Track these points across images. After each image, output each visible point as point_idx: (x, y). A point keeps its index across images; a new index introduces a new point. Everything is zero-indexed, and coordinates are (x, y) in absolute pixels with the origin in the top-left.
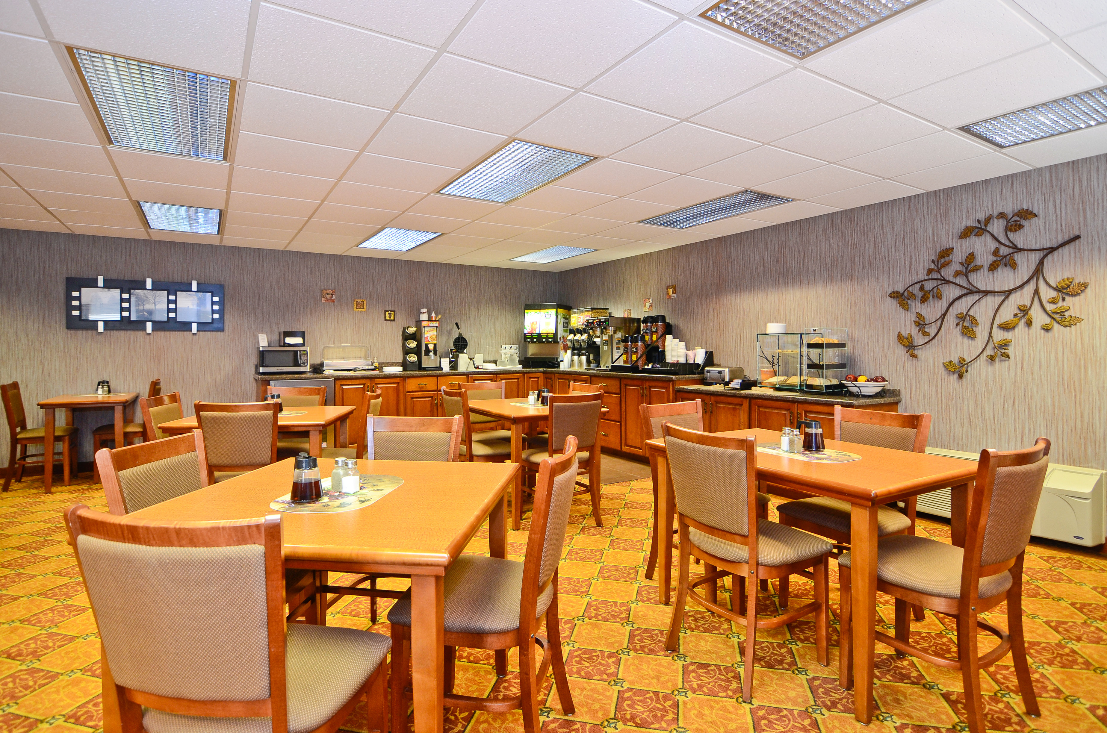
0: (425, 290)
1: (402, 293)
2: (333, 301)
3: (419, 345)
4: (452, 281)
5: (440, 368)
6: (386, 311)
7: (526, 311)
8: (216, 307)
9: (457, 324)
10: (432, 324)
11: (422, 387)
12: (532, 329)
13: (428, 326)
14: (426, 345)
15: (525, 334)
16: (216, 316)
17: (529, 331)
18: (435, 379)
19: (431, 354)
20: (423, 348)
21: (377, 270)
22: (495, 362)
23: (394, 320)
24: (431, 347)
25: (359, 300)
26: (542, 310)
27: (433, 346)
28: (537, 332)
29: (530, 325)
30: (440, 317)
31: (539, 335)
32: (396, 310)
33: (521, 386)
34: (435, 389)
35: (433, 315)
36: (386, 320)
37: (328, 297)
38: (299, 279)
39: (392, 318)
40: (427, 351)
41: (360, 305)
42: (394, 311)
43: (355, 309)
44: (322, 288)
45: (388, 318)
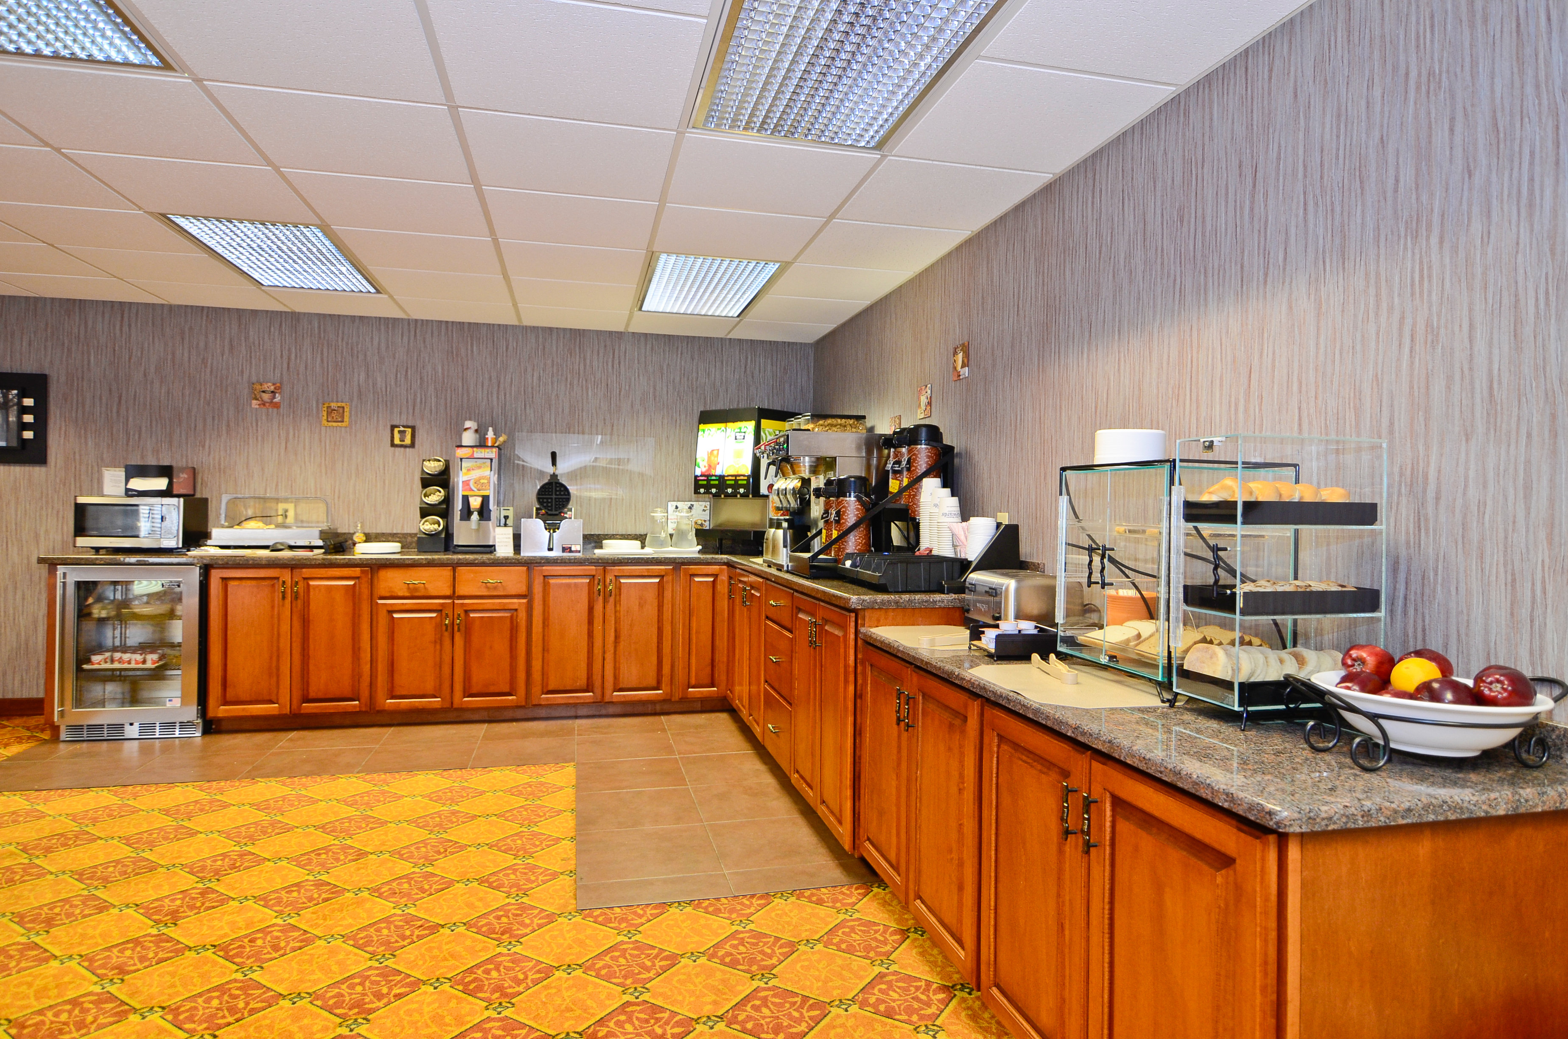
0: (486, 383)
1: (431, 389)
2: (277, 406)
3: (448, 500)
4: (549, 362)
5: (491, 549)
6: (393, 427)
7: (702, 426)
8: (28, 418)
9: (554, 456)
10: (480, 453)
11: (416, 589)
12: (710, 466)
13: (471, 458)
14: (466, 499)
15: (696, 477)
16: (28, 435)
17: (704, 470)
18: (447, 572)
19: (475, 517)
20: (458, 505)
21: (376, 342)
22: (642, 538)
23: (412, 445)
24: (475, 503)
25: (334, 405)
26: (730, 425)
27: (480, 500)
28: (718, 472)
29: (706, 458)
30: (501, 439)
31: (721, 478)
32: (418, 424)
33: (668, 594)
34: (448, 592)
35: (490, 434)
36: (393, 445)
37: (266, 397)
38: (204, 361)
39: (408, 441)
40: (467, 513)
41: (335, 414)
42: (413, 428)
43: (325, 422)
44: (254, 379)
45: (397, 441)
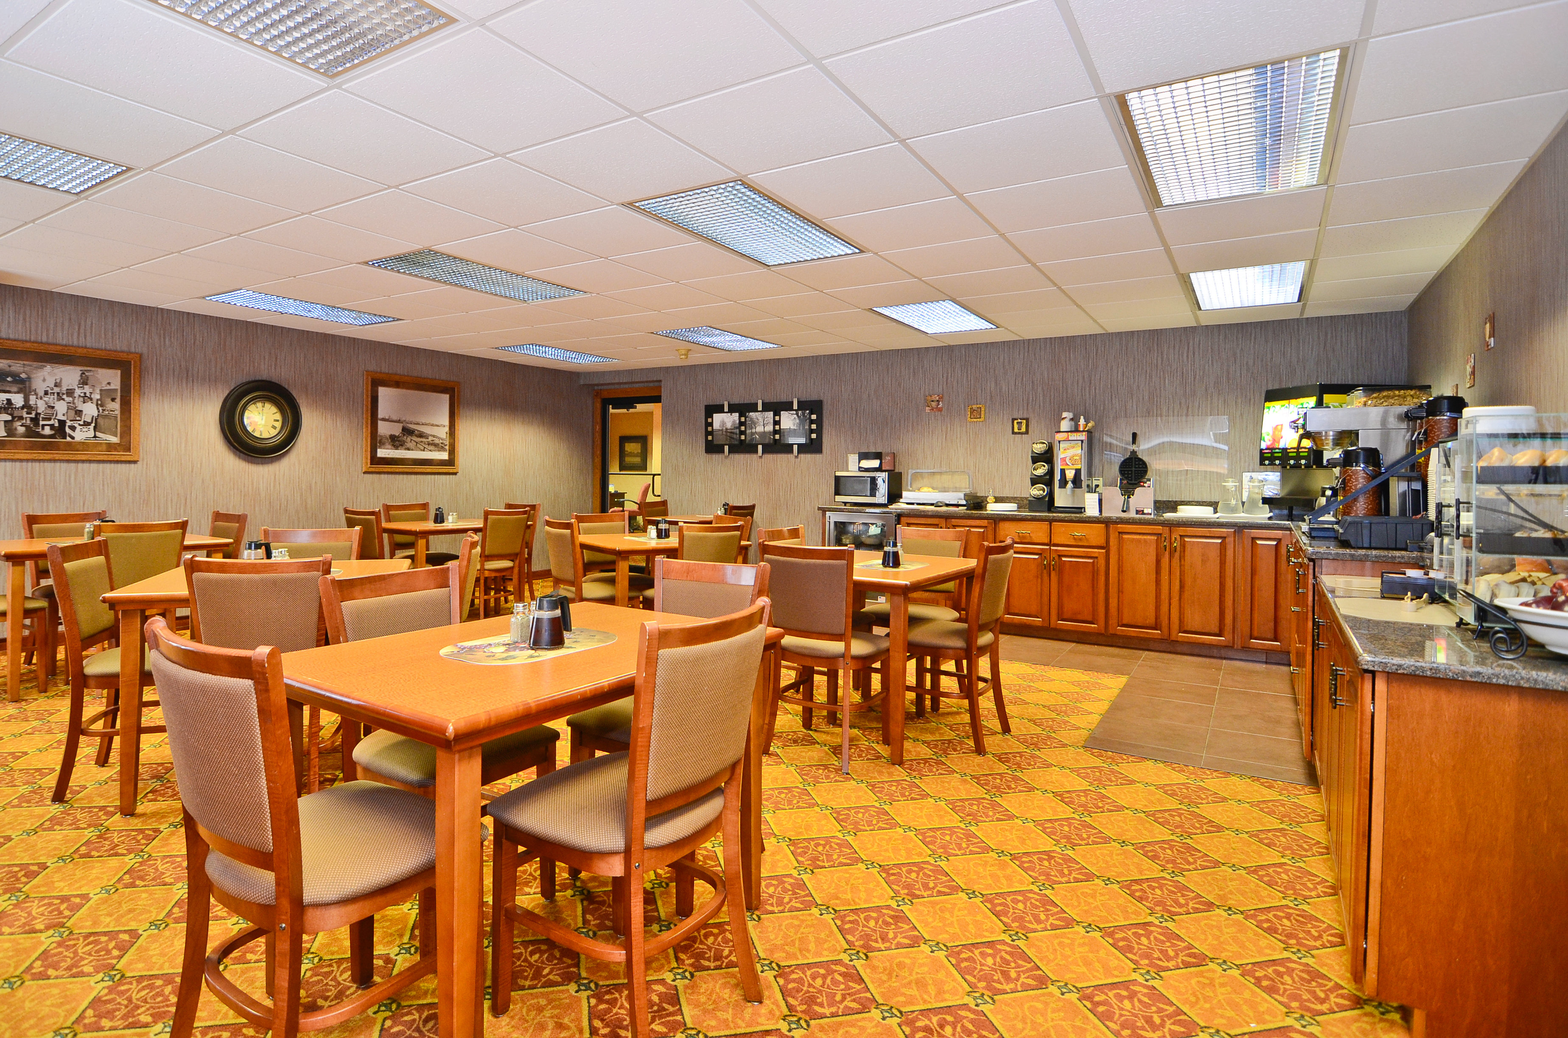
0: (1081, 381)
1: (1040, 389)
2: (940, 410)
3: (1051, 472)
4: (1131, 359)
5: (1081, 510)
6: (1013, 420)
7: (1267, 404)
8: (814, 426)
9: (1134, 436)
10: (1073, 436)
11: (1024, 537)
12: (1274, 440)
13: (1067, 440)
14: (1063, 472)
15: (1261, 450)
16: (814, 436)
17: (1269, 443)
18: (1045, 526)
19: (1070, 485)
20: (1057, 476)
21: (1001, 360)
22: (1214, 505)
23: (1027, 432)
24: (1070, 474)
25: (974, 407)
26: (1292, 401)
27: (1073, 472)
28: (1282, 446)
29: (1271, 433)
30: (1090, 425)
32: (1031, 416)
33: (1230, 553)
34: (1046, 541)
35: (1082, 421)
36: (1013, 433)
37: (934, 404)
38: (900, 385)
39: (1023, 429)
40: (1063, 483)
41: (975, 413)
42: (1027, 420)
43: (969, 419)
44: (927, 393)
45: (1016, 430)
